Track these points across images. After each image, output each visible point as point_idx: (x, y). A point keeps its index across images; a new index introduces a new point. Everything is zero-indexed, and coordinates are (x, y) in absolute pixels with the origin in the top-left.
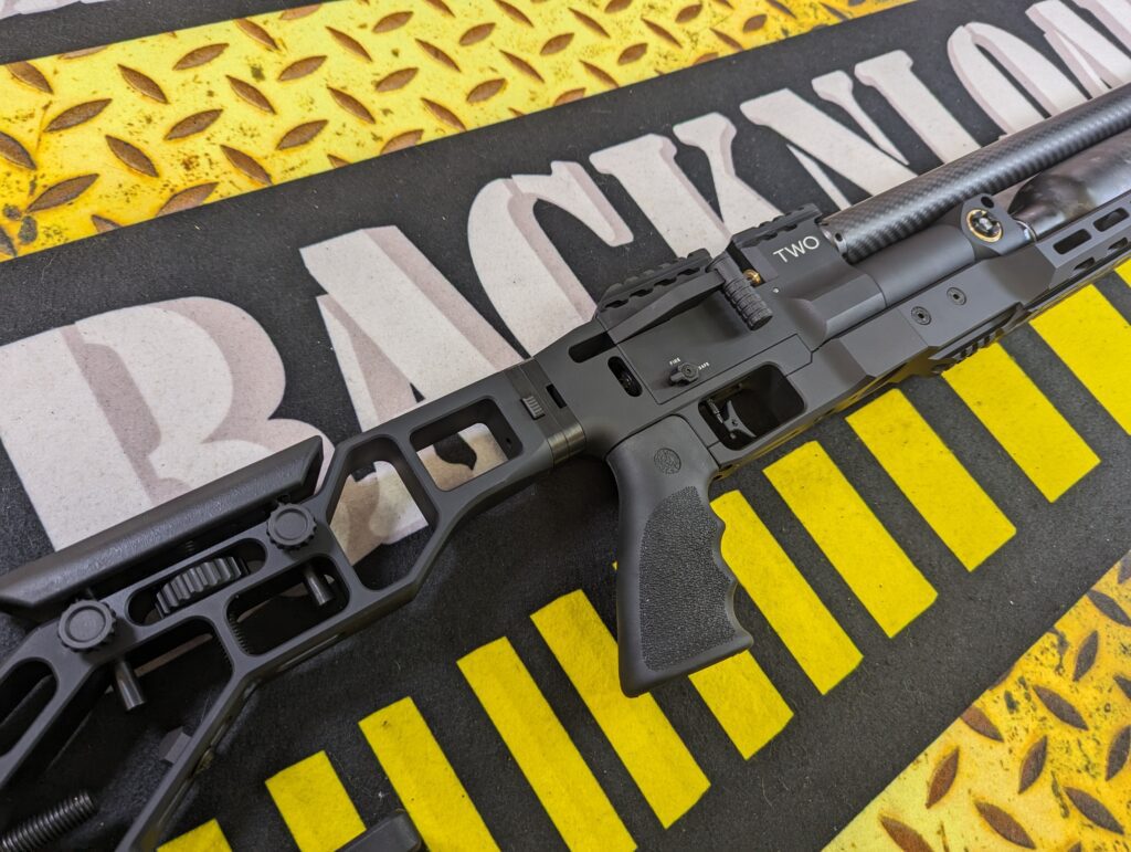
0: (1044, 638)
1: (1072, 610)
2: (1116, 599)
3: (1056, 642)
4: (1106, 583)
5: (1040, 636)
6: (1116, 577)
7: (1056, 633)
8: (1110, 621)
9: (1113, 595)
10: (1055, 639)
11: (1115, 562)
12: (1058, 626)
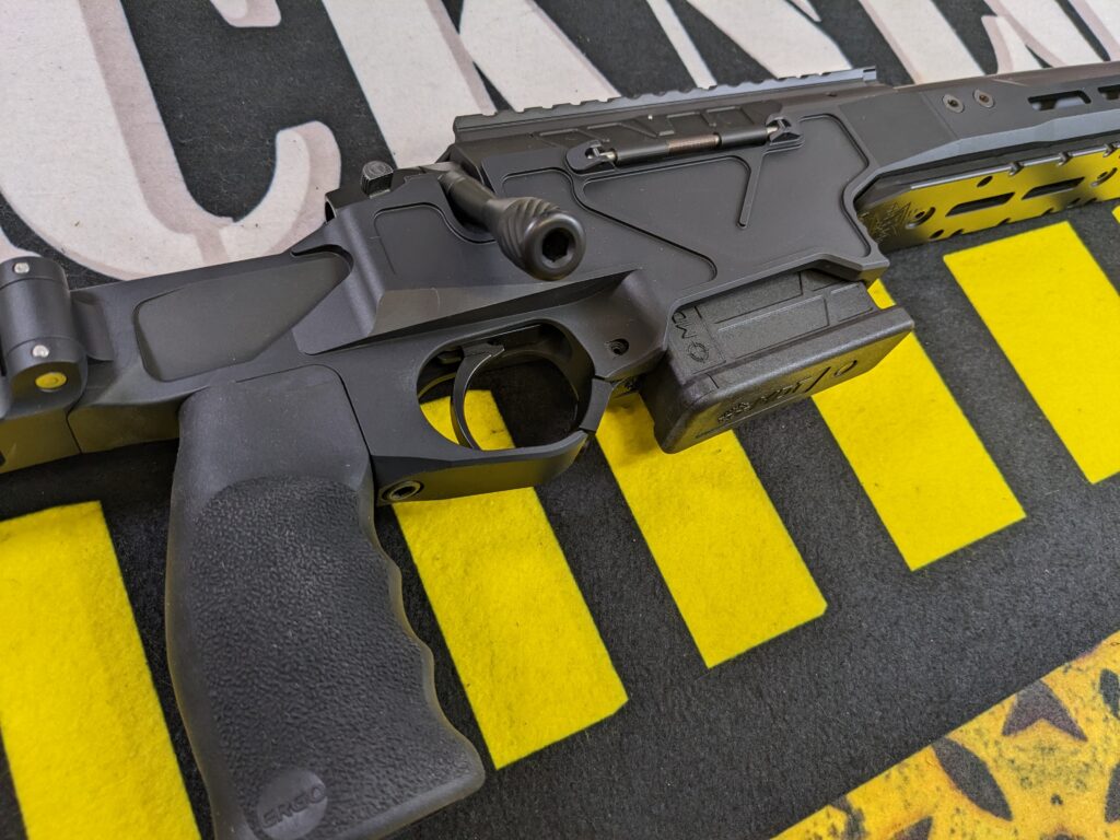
0: (820, 815)
1: (894, 771)
2: (990, 764)
3: (841, 827)
4: (978, 731)
5: (812, 811)
6: (1001, 724)
7: (847, 809)
8: (964, 802)
9: (985, 754)
10: (839, 820)
11: (1009, 695)
12: (855, 798)
